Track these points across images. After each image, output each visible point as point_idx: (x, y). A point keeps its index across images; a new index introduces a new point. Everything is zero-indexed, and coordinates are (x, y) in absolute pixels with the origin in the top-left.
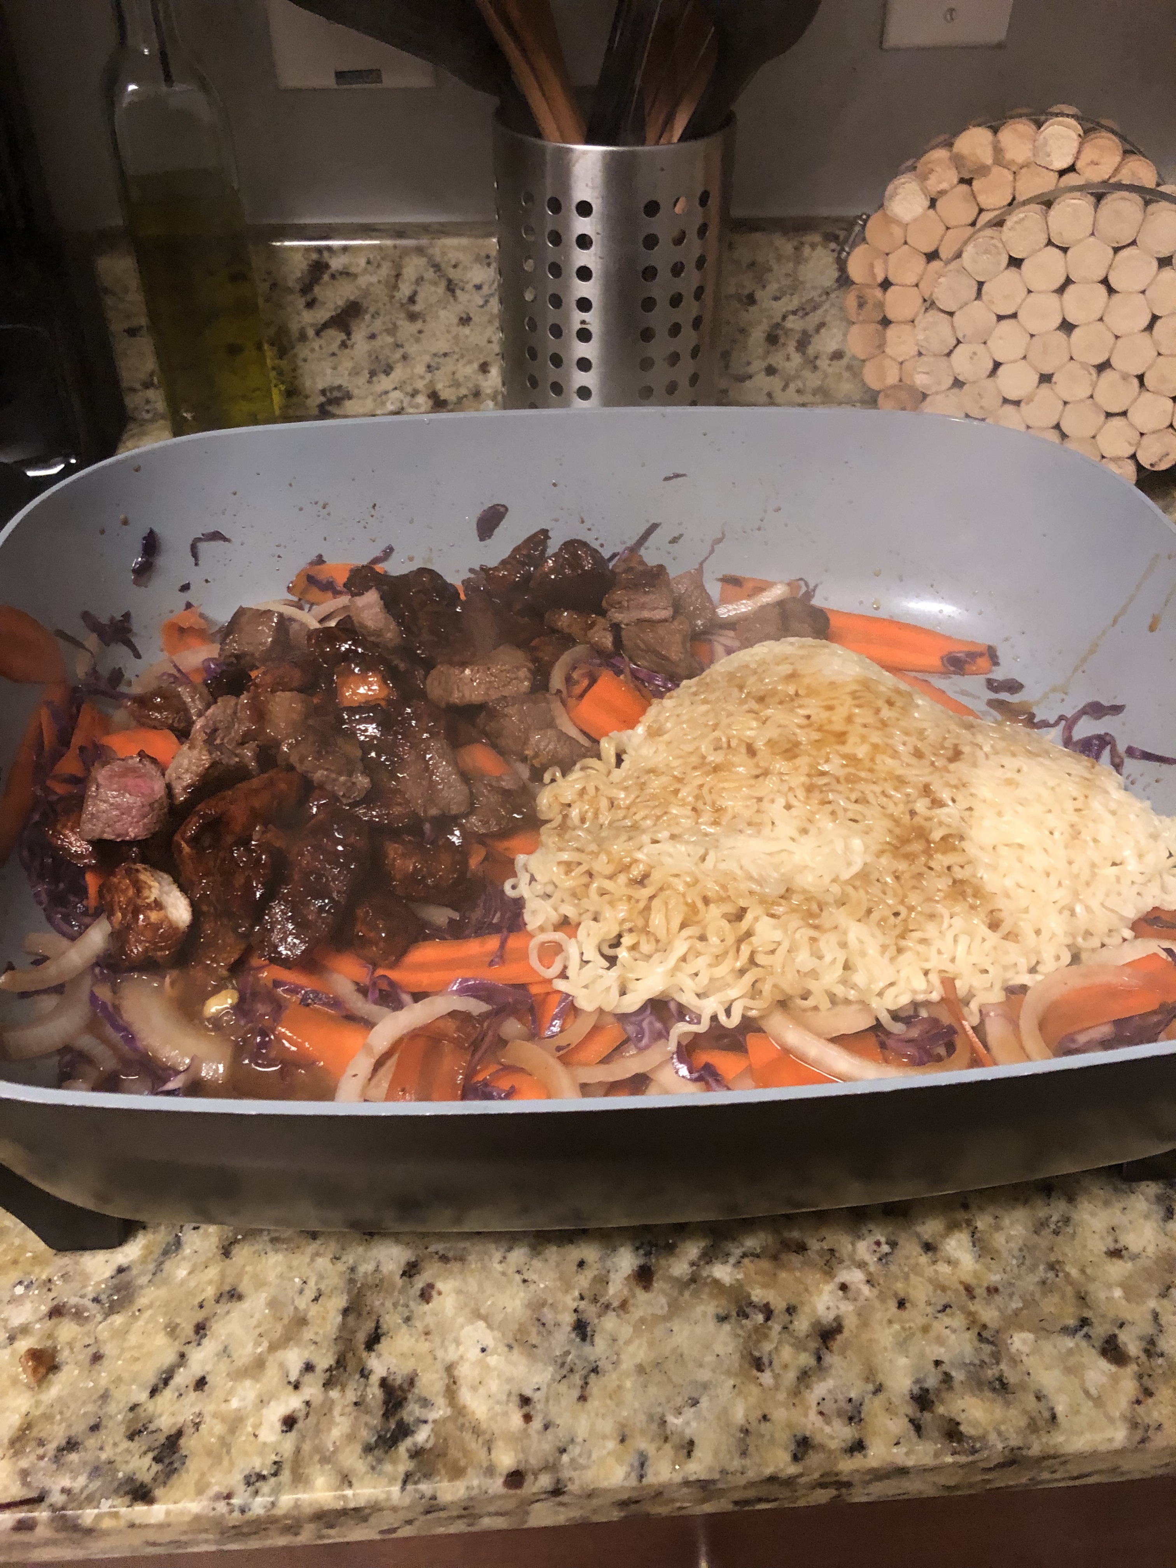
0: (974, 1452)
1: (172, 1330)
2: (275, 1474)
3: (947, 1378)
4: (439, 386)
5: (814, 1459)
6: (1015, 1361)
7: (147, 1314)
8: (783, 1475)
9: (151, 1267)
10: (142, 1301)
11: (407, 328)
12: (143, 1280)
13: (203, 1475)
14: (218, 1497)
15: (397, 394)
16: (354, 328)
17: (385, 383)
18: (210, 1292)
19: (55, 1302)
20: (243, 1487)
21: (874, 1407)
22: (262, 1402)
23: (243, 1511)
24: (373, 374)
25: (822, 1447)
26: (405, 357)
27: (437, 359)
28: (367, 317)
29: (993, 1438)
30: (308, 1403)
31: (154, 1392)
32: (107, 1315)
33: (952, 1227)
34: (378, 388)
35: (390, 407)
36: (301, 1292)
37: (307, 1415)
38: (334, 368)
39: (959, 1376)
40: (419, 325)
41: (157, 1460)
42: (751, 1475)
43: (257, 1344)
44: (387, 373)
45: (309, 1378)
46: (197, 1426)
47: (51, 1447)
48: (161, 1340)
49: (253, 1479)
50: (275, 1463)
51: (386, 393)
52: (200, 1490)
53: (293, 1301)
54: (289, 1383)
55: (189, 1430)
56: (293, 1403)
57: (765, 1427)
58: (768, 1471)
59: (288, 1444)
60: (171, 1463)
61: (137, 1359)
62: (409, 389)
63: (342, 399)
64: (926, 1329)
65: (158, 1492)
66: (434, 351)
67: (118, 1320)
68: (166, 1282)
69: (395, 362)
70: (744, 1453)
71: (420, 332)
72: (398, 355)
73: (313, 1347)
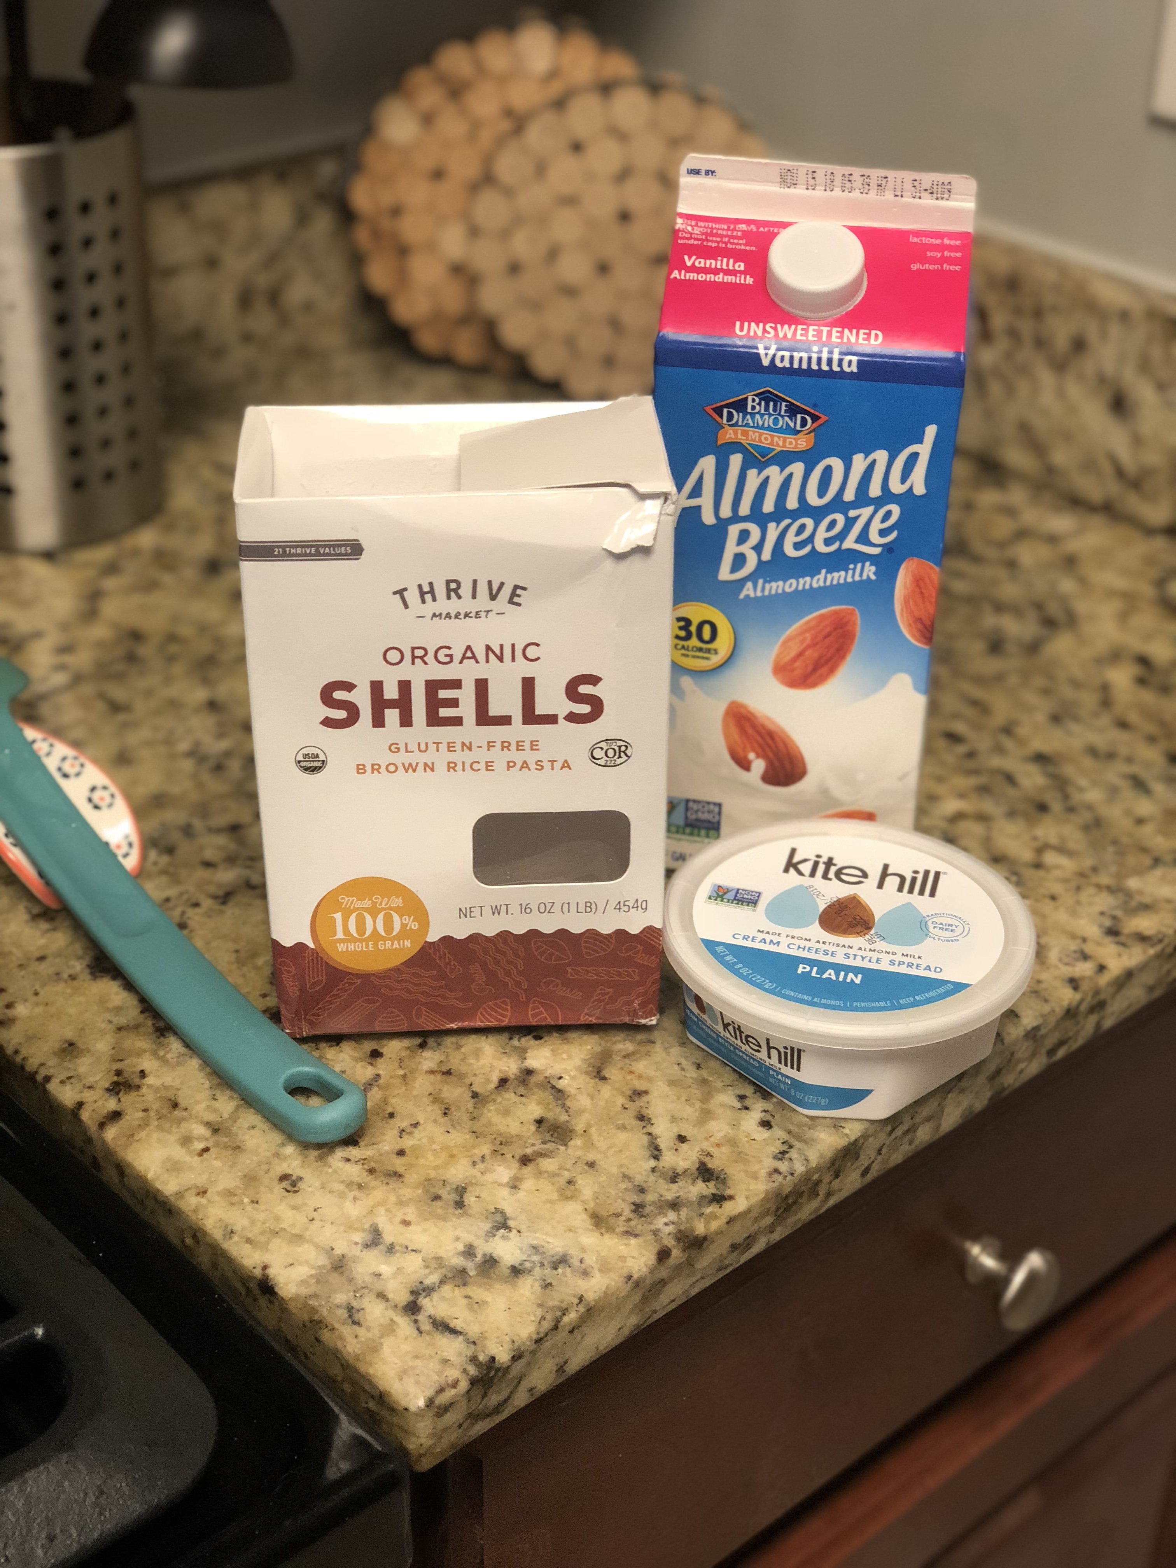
0: (1160, 941)
1: (623, 1128)
2: (791, 1147)
3: (1114, 918)
5: (1085, 986)
6: (1140, 892)
7: (593, 1130)
8: (1074, 1003)
9: (558, 1110)
10: (579, 1127)
12: (564, 1117)
13: (746, 1171)
14: (770, 1174)
18: (621, 1100)
19: (517, 1157)
20: (780, 1162)
21: (1089, 948)
22: (735, 1125)
23: (792, 1174)
25: (1083, 978)
29: (1164, 929)
30: (765, 1111)
31: (656, 1158)
32: (566, 1145)
33: (1040, 850)
36: (683, 1069)
37: (774, 1116)
39: (1119, 913)
41: (706, 1180)
42: (1058, 1010)
43: (692, 1105)
45: (747, 1102)
46: (709, 1155)
47: (627, 1212)
48: (623, 1137)
49: (780, 1156)
50: (783, 1143)
52: (755, 1177)
53: (685, 1076)
54: (739, 1109)
55: (707, 1160)
56: (756, 1115)
57: (1043, 986)
58: (1065, 1003)
59: (778, 1133)
60: (718, 1178)
61: (621, 1151)
64: (1078, 902)
65: (728, 1192)
67: (577, 1142)
68: (581, 1112)
70: (1046, 1001)
73: (730, 1088)
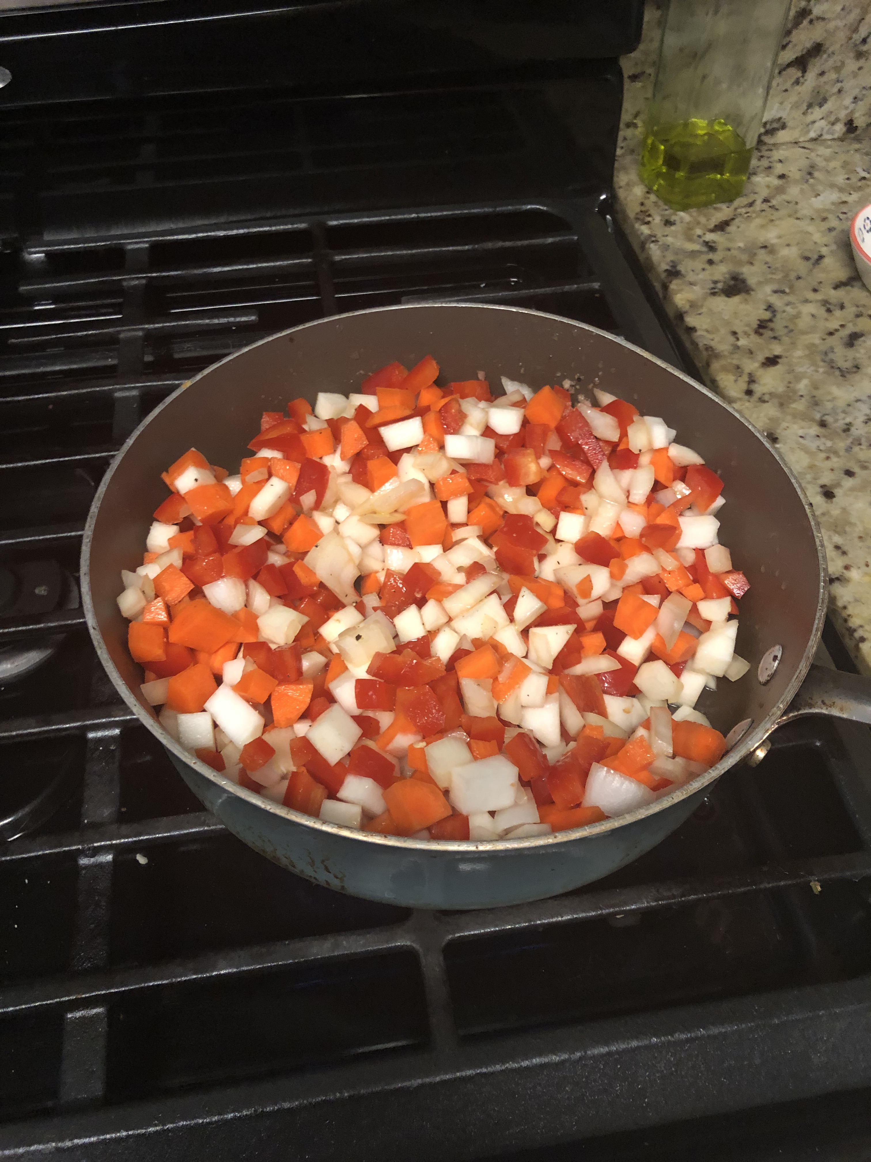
4: (857, 115)
11: (851, 65)
15: (823, 123)
16: (810, 67)
17: (817, 113)
24: (810, 106)
26: (840, 91)
27: (864, 92)
28: (825, 56)
34: (810, 118)
35: (812, 135)
38: (781, 103)
40: (862, 62)
44: (821, 105)
51: (814, 122)
62: (832, 118)
63: (778, 129)
66: (864, 85)
69: (831, 96)
71: (860, 68)
72: (835, 90)
